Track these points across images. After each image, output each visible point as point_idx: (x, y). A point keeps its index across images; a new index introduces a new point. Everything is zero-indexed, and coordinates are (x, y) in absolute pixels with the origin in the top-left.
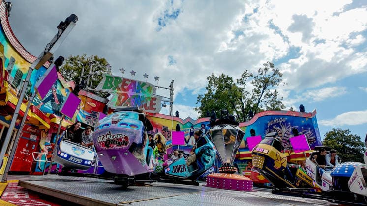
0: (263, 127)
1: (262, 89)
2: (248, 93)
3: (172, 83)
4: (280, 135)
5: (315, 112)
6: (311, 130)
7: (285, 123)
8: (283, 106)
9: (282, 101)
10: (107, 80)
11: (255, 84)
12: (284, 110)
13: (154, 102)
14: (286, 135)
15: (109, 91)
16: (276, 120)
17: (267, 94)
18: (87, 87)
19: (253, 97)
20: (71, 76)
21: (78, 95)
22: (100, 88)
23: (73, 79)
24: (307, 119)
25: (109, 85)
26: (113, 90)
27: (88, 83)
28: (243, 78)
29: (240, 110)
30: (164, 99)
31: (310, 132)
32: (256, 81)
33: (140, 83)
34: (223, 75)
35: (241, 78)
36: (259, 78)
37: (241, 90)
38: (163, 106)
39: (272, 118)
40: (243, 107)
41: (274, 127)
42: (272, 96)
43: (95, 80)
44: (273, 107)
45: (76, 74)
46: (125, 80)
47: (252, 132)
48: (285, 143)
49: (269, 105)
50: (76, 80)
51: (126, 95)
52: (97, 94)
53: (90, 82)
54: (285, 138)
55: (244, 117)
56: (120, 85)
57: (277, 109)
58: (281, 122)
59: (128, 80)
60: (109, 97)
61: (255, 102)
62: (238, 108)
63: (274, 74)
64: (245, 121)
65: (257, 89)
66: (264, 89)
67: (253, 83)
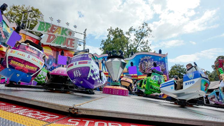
0: (138, 61)
1: (139, 39)
2: (132, 41)
3: (86, 30)
4: (147, 66)
5: (167, 54)
6: (163, 64)
7: (150, 60)
8: (150, 50)
9: (149, 47)
10: (41, 25)
11: (136, 36)
12: (151, 52)
13: (73, 42)
14: (150, 66)
15: (42, 32)
16: (146, 58)
17: (142, 42)
18: (26, 28)
19: (134, 44)
20: (14, 20)
21: (19, 33)
22: (35, 29)
23: (16, 22)
24: (162, 58)
25: (42, 28)
26: (45, 31)
27: (27, 26)
28: (130, 31)
29: (126, 51)
30: (80, 40)
31: (163, 65)
32: (137, 34)
33: (63, 28)
34: (117, 29)
35: (128, 31)
36: (139, 32)
37: (128, 39)
38: (79, 45)
39: (143, 56)
40: (128, 49)
41: (144, 61)
42: (145, 43)
43: (32, 24)
44: (145, 50)
45: (18, 18)
46: (53, 26)
47: (132, 64)
48: (149, 70)
49: (142, 49)
50: (18, 23)
51: (54, 36)
52: (33, 33)
53: (28, 25)
54: (149, 68)
55: (128, 55)
56: (50, 29)
57: (147, 51)
58: (148, 58)
59: (56, 26)
60: (42, 36)
61: (135, 46)
62: (125, 49)
63: (147, 30)
64: (128, 57)
65: (136, 38)
66: (141, 39)
67: (135, 35)
